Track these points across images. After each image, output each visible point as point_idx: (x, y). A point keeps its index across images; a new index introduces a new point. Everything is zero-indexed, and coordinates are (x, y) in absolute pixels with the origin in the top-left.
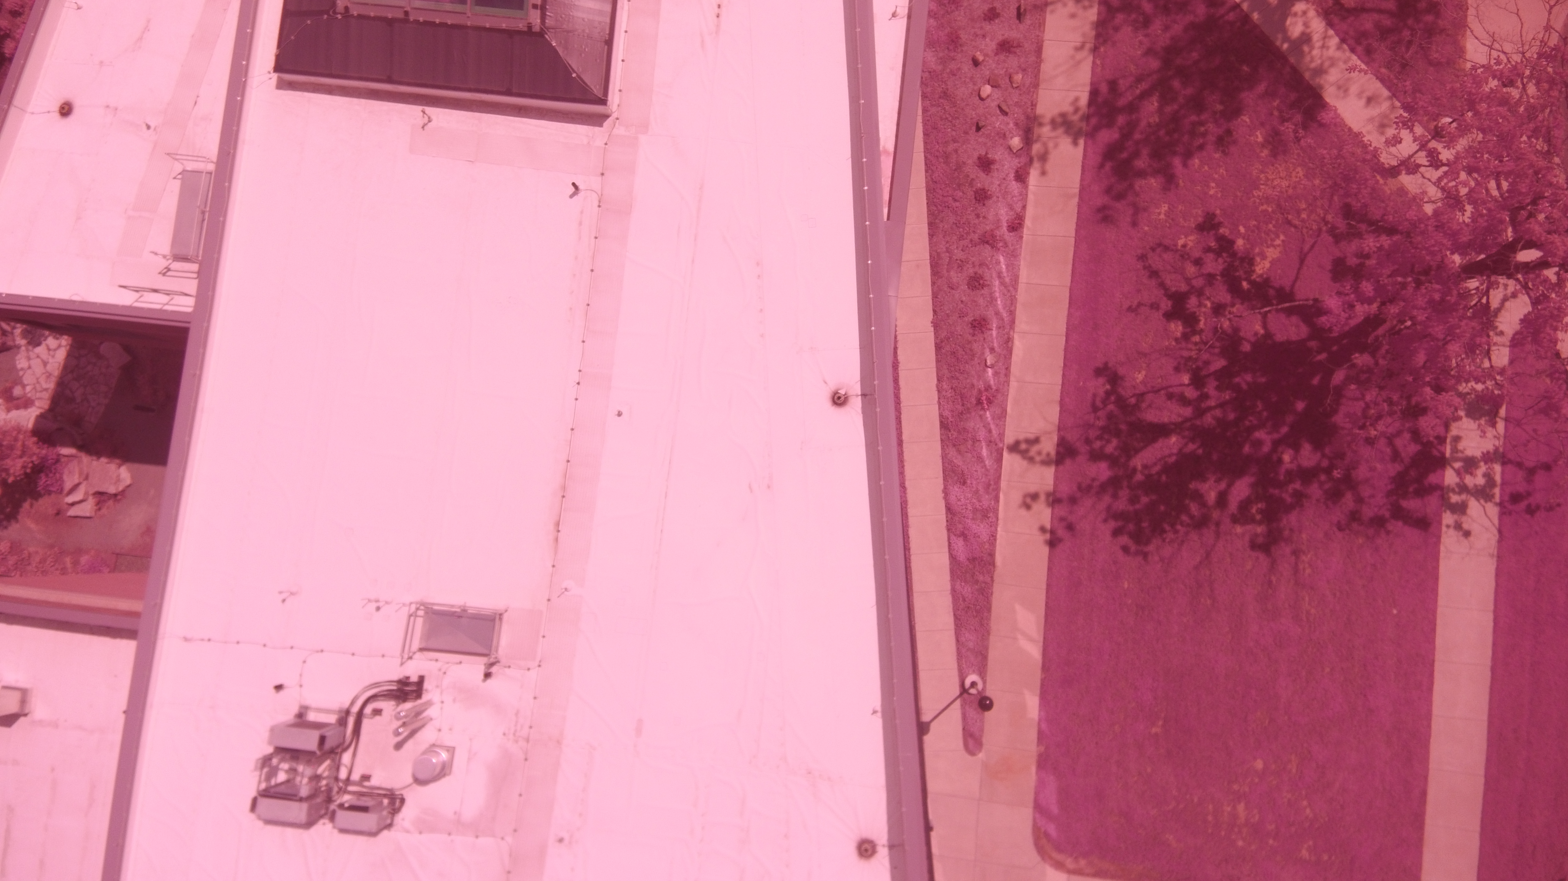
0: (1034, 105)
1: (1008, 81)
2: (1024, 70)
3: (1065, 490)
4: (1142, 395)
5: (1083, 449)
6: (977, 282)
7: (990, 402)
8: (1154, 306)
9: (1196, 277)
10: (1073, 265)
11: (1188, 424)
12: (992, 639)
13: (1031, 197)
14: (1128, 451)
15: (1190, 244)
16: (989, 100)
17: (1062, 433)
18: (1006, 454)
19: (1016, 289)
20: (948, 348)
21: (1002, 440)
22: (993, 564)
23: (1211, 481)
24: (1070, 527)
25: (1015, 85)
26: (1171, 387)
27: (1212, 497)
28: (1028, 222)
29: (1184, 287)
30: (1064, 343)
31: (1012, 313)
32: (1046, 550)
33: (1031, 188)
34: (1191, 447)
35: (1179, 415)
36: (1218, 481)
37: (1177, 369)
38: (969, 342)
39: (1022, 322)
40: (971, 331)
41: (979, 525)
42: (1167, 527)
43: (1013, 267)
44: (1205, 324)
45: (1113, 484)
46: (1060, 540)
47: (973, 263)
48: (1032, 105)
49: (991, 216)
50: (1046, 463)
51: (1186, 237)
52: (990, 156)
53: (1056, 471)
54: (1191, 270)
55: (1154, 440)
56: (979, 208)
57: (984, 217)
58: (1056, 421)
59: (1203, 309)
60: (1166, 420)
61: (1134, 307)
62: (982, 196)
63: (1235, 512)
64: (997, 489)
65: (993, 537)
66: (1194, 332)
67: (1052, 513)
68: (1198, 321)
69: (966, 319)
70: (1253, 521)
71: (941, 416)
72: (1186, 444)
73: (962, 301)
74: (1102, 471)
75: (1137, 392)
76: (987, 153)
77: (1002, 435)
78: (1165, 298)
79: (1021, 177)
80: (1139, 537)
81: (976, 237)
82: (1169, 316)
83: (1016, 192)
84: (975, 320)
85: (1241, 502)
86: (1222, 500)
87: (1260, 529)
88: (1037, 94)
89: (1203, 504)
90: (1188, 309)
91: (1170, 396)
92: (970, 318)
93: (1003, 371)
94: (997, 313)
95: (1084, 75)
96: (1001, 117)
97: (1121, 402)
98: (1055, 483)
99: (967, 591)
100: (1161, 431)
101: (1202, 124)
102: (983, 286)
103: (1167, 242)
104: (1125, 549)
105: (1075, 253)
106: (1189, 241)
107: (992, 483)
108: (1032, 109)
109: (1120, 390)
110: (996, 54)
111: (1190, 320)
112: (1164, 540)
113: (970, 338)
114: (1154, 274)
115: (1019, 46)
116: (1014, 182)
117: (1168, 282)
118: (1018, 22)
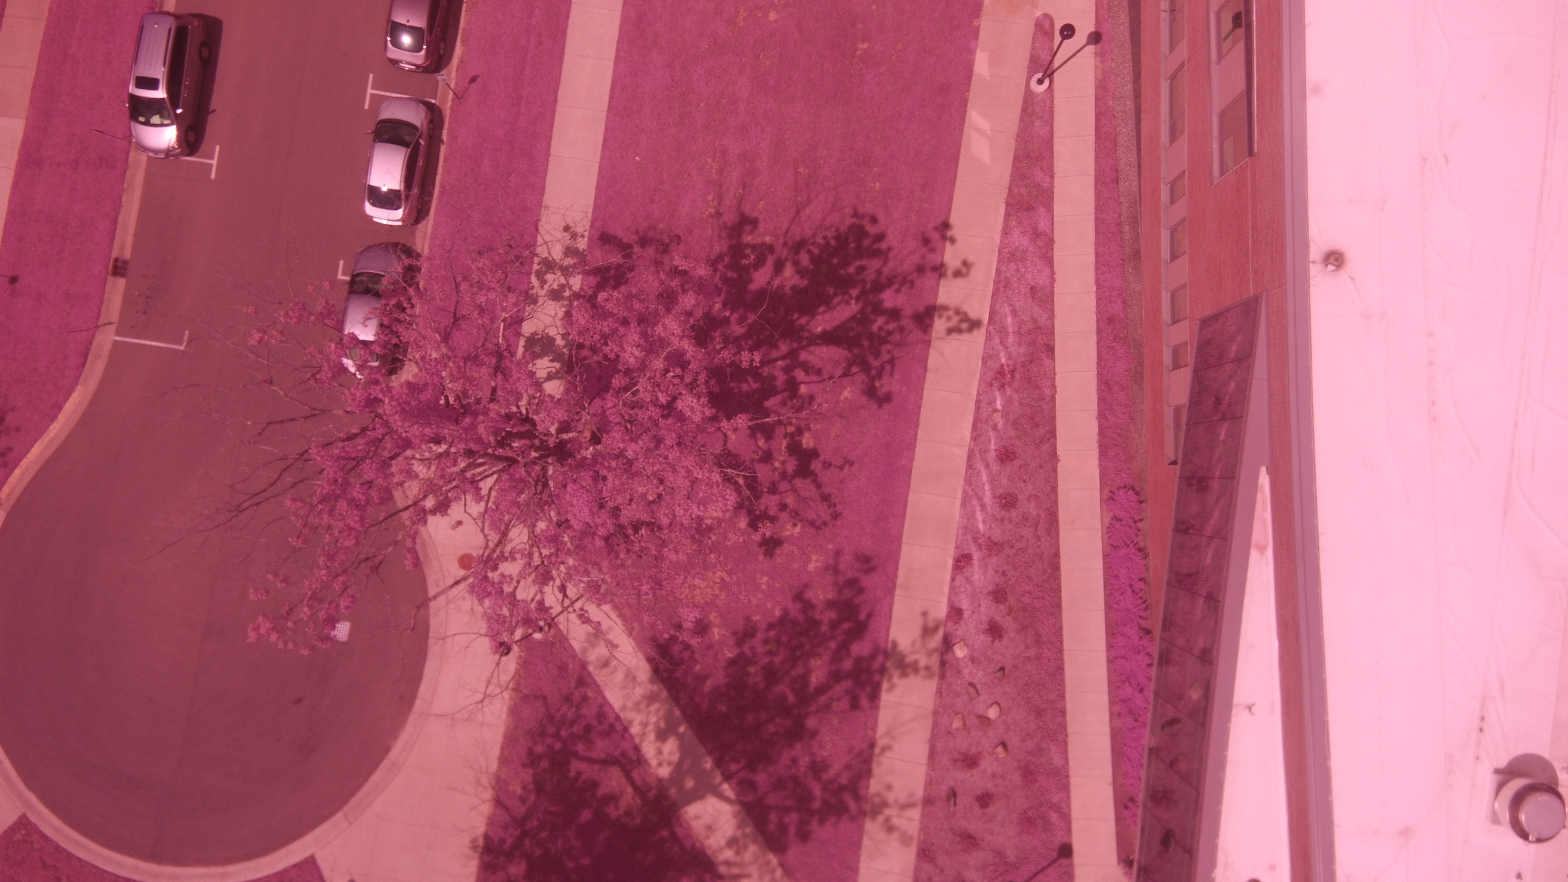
0: (939, 692)
1: (968, 723)
2: (949, 733)
3: (928, 279)
4: (844, 375)
5: (905, 322)
6: (1008, 501)
7: (1000, 373)
8: (827, 465)
9: (786, 491)
10: (905, 514)
11: (804, 343)
12: (1015, 130)
13: (946, 590)
14: (862, 319)
15: (789, 527)
16: (989, 702)
17: (927, 338)
18: (985, 319)
19: (965, 492)
20: (1042, 431)
21: (988, 333)
22: (1008, 205)
23: (788, 285)
24: (926, 241)
25: (960, 716)
26: (820, 382)
27: (788, 271)
28: (950, 562)
29: (798, 482)
30: (919, 432)
31: (970, 466)
32: (953, 220)
33: (945, 600)
34: (803, 321)
35: (810, 352)
36: (781, 287)
37: (812, 398)
38: (1018, 437)
39: (962, 454)
40: (1015, 449)
41: (1020, 244)
42: (833, 243)
43: (968, 515)
44: (782, 444)
45: (879, 287)
46: (936, 229)
47: (1011, 522)
48: (941, 692)
49: (991, 572)
50: (945, 308)
51: (792, 535)
52: (990, 639)
53: (936, 299)
54: (790, 500)
55: (837, 328)
56: (1002, 583)
57: (997, 572)
58: (931, 351)
59: (782, 458)
60: (825, 349)
61: (848, 465)
62: (999, 595)
63: (769, 256)
64: (997, 282)
65: (1006, 232)
66: (792, 435)
67: (943, 256)
68: (788, 447)
69: (1021, 462)
70: (754, 247)
71: (1053, 360)
72: (808, 323)
73: (1025, 481)
74: (889, 299)
75: (849, 378)
76: (993, 642)
77: (989, 338)
78: (817, 472)
79: (956, 613)
80: (859, 232)
81: (1007, 550)
82: (814, 454)
83: (962, 596)
84: (1012, 461)
85: (763, 266)
86: (779, 267)
87: (748, 239)
88: (935, 704)
89: (796, 263)
90: (796, 460)
91: (819, 372)
92: (1017, 463)
93: (983, 405)
94: (987, 466)
95: (885, 718)
96: (975, 681)
97: (866, 368)
98: (938, 288)
99: (1039, 176)
100: (830, 338)
101: (770, 653)
102: (1000, 497)
103: (811, 530)
104: (874, 220)
105: (903, 526)
106: (791, 530)
107: (1002, 289)
108: (941, 688)
109: (866, 380)
110: (980, 753)
111: (794, 448)
112: (837, 230)
113: (1017, 442)
114: (826, 498)
115: (955, 761)
116: (964, 608)
117: (814, 489)
118: (956, 789)
